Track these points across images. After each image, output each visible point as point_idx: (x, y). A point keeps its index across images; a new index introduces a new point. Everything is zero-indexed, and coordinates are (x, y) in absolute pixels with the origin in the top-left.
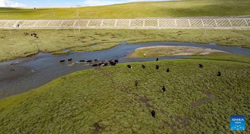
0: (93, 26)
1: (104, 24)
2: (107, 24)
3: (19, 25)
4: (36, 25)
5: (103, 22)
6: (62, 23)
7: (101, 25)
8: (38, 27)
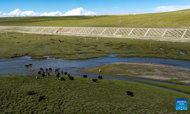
0: (120, 34)
1: (133, 34)
2: (136, 33)
3: (58, 31)
4: (70, 32)
5: (133, 31)
6: (92, 31)
7: (129, 35)
8: (69, 34)
